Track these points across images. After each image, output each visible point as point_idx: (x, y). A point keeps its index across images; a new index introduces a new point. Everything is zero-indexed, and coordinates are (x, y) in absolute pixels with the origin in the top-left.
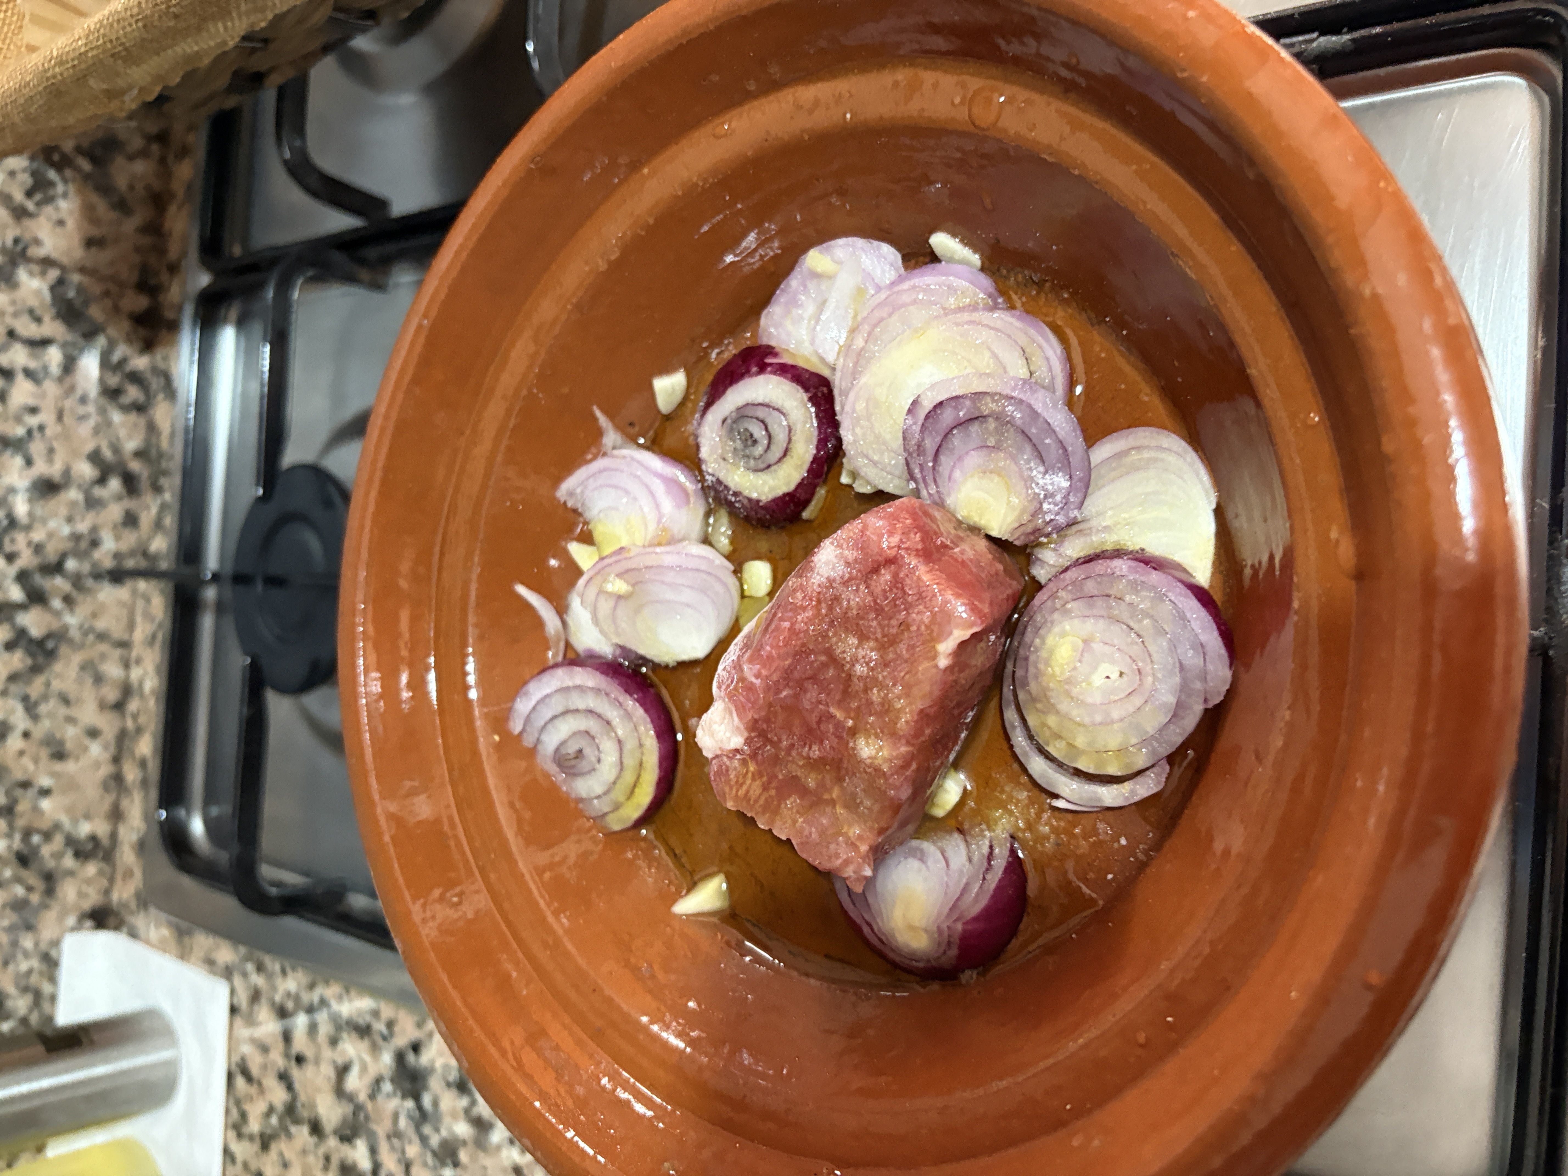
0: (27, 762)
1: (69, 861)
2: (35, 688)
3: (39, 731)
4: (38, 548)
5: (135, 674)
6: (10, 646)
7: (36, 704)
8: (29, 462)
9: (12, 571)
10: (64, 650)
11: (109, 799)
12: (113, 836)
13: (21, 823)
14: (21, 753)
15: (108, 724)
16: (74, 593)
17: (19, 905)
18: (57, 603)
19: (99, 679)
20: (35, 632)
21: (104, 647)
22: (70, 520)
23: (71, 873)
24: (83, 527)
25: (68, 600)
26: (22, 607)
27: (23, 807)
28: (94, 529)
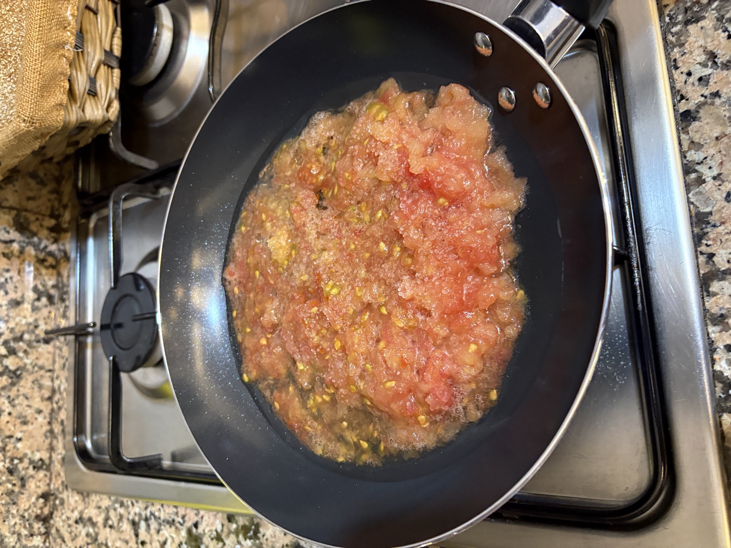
0: (11, 427)
1: (31, 471)
2: (13, 393)
3: (15, 412)
4: (12, 330)
5: (57, 383)
7: (13, 400)
8: (7, 293)
10: (24, 374)
11: (48, 441)
12: (50, 458)
13: (9, 454)
14: (8, 422)
15: (46, 407)
16: (28, 349)
17: (10, 493)
18: (21, 354)
19: (41, 387)
20: (12, 368)
21: (42, 372)
22: (25, 317)
23: (32, 477)
24: (31, 320)
25: (25, 352)
26: (6, 356)
27: (9, 447)
28: (36, 320)
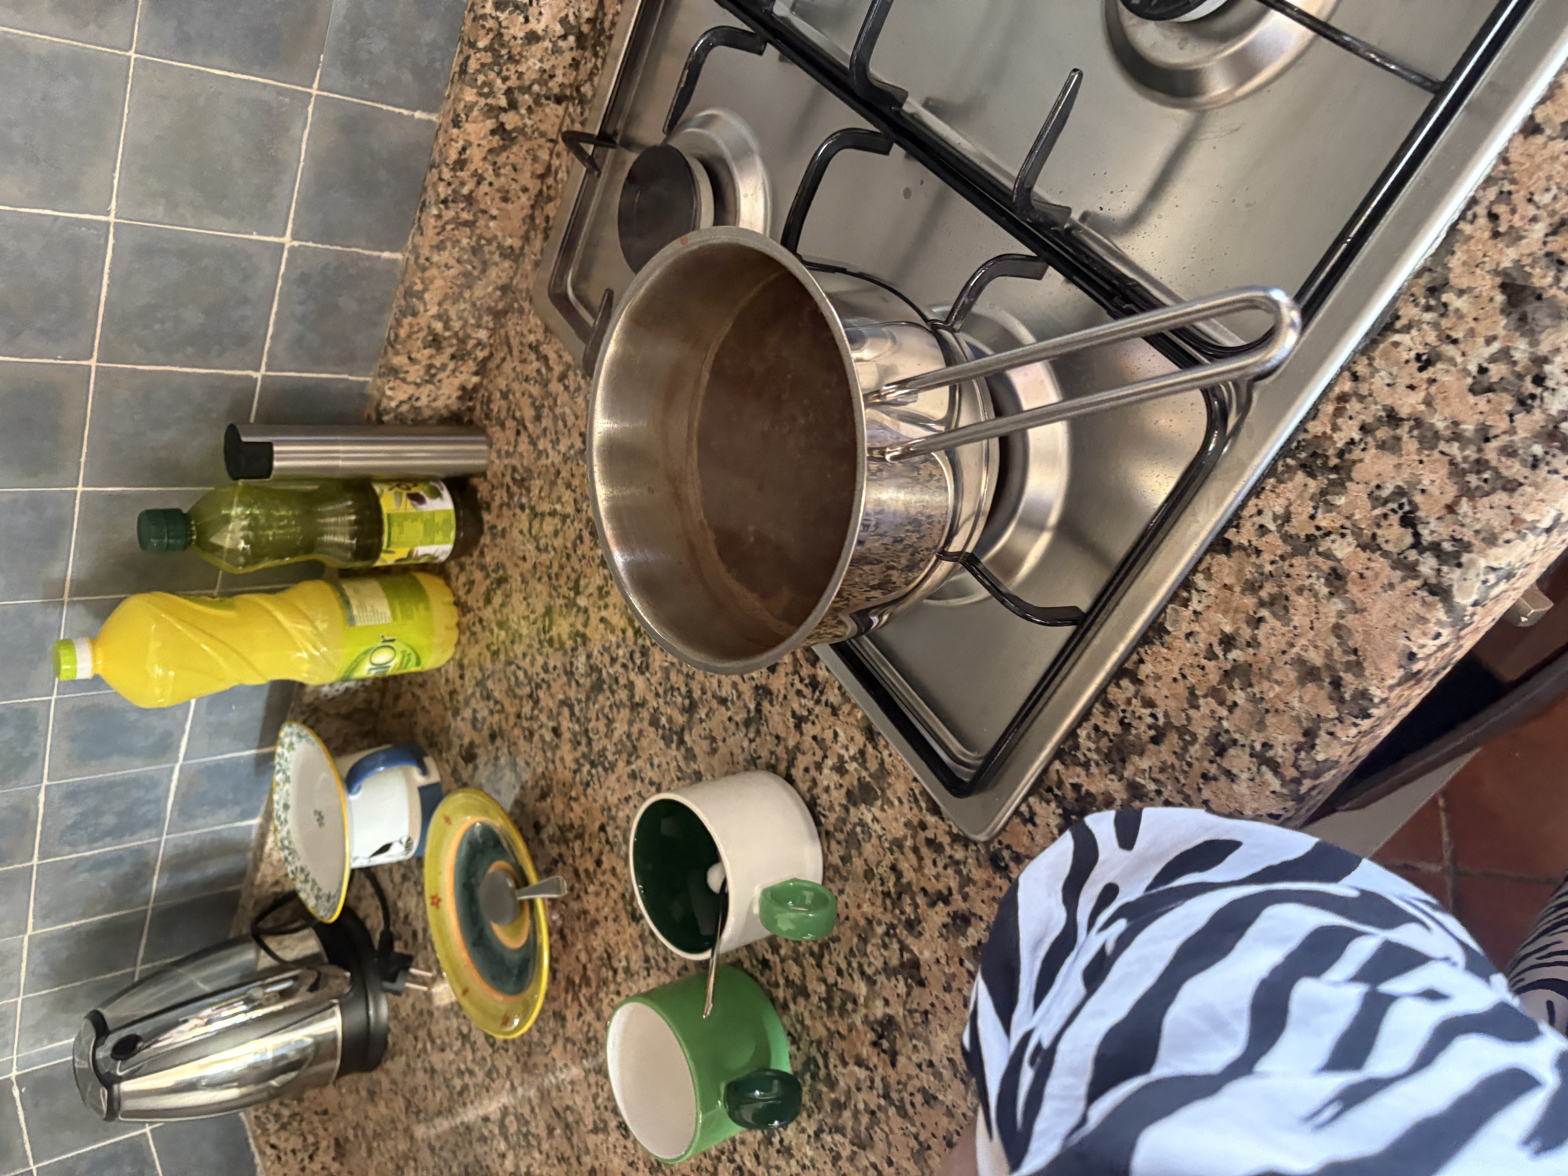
0: (488, 199)
1: (496, 258)
2: (502, 159)
3: (497, 183)
4: (520, 76)
6: (493, 132)
7: (500, 168)
8: (527, 20)
9: (505, 87)
10: (521, 138)
11: (525, 228)
12: (522, 248)
13: (478, 232)
15: (534, 186)
16: (534, 106)
18: (523, 111)
19: (535, 159)
20: (508, 127)
21: (542, 141)
22: (541, 61)
23: (496, 264)
24: (547, 66)
25: (530, 109)
26: (505, 110)
27: (481, 223)
28: (553, 67)
